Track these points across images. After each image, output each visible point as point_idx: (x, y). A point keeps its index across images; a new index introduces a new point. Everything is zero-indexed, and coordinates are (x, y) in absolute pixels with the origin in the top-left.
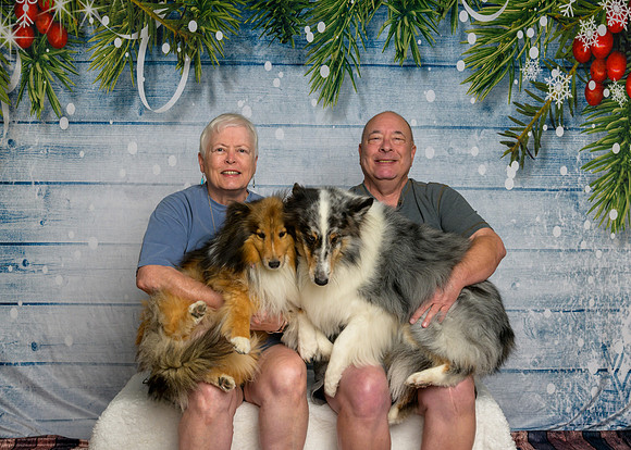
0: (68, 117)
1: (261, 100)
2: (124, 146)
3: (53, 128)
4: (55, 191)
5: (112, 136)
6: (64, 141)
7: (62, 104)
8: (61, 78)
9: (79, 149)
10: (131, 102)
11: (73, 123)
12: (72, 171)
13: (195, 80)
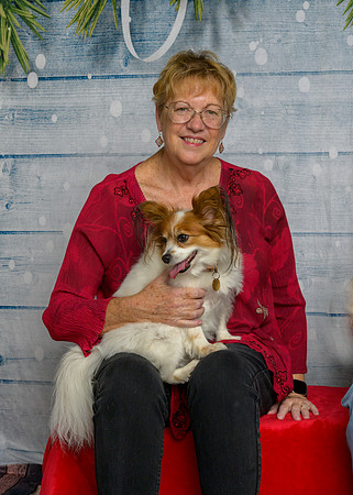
0: (37, 71)
1: (279, 41)
2: (106, 107)
3: (20, 86)
4: (23, 167)
5: (91, 94)
6: (32, 102)
7: (30, 56)
8: (28, 23)
9: (52, 112)
10: (114, 49)
11: (44, 79)
12: (42, 140)
13: (195, 17)
